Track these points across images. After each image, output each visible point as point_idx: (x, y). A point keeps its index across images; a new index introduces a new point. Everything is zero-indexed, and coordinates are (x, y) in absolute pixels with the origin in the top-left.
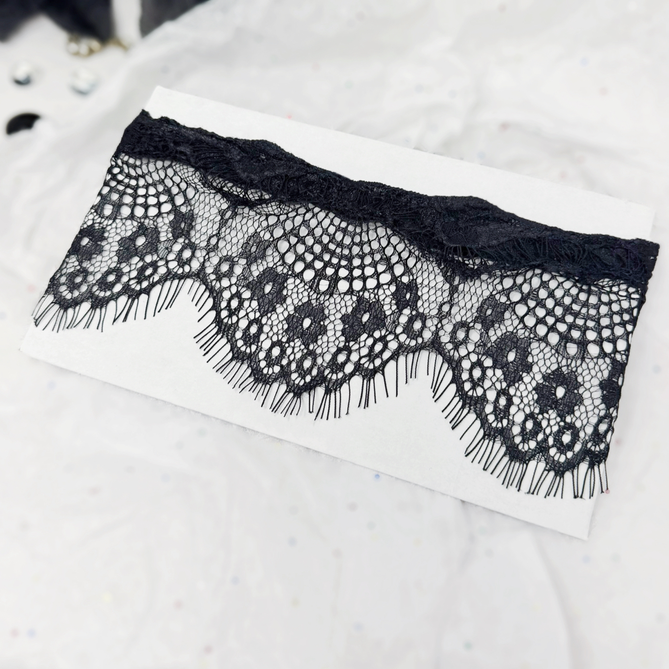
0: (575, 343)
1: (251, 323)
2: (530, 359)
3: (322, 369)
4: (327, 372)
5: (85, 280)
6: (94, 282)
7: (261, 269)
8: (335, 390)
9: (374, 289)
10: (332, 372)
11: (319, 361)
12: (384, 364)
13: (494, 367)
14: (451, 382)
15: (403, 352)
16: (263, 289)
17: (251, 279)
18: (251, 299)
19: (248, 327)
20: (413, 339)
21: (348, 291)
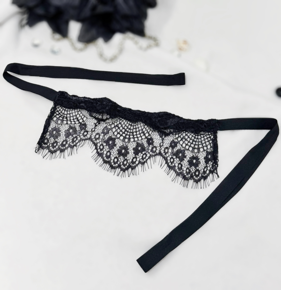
0: (197, 149)
1: (107, 152)
2: (185, 155)
3: (130, 163)
4: (131, 164)
5: (57, 145)
6: (60, 145)
7: (108, 137)
9: (141, 140)
10: (132, 164)
11: (128, 161)
12: (147, 160)
13: (176, 158)
14: (165, 163)
15: (151, 156)
16: (109, 143)
17: (105, 140)
18: (106, 145)
19: (107, 153)
20: (154, 153)
21: (134, 141)
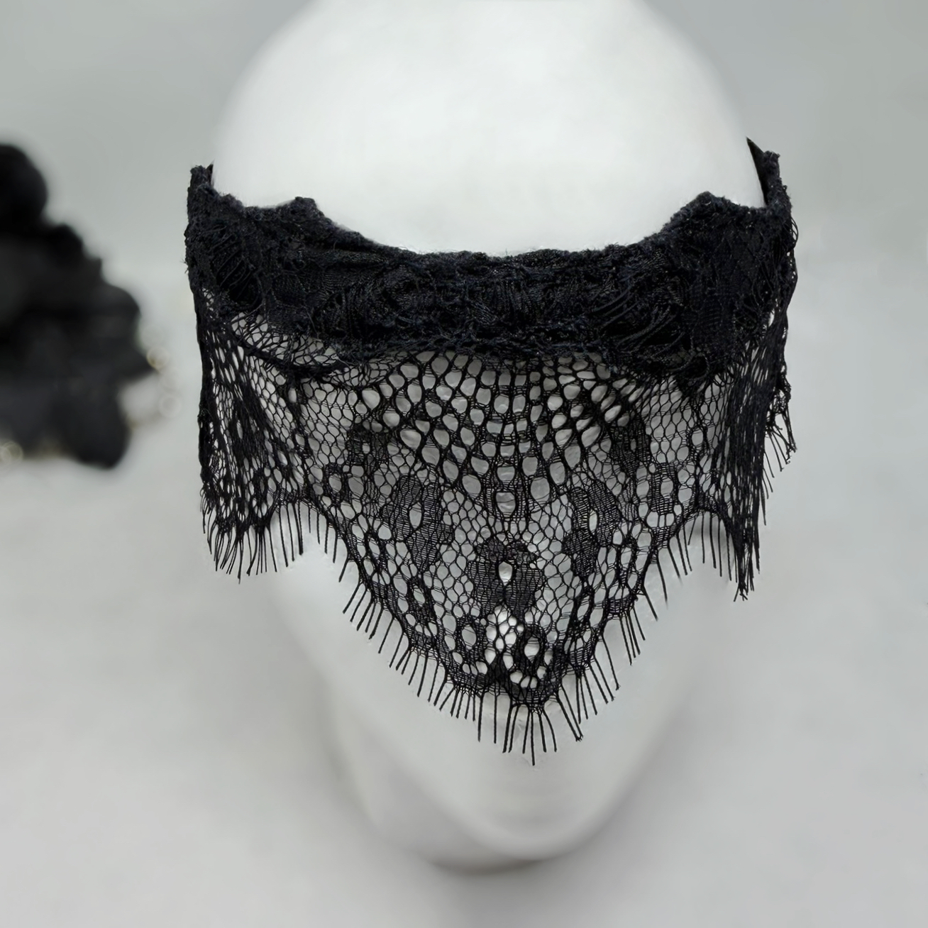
3: (559, 645)
4: (567, 645)
8: (588, 662)
9: (581, 462)
10: (575, 639)
12: (641, 578)
15: (662, 542)
20: (668, 512)
21: (551, 493)
